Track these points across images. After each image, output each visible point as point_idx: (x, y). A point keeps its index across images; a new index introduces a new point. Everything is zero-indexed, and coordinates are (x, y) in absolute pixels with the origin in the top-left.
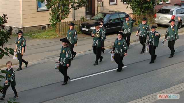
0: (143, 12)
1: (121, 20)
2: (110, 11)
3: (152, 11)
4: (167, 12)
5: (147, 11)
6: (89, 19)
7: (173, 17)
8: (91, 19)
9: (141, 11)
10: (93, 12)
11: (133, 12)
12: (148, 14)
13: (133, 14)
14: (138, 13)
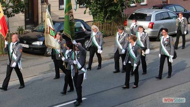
0: (108, 19)
1: (77, 30)
2: (60, 18)
3: (121, 17)
4: (143, 17)
5: (113, 17)
6: (30, 30)
7: (151, 25)
8: (33, 31)
9: (105, 18)
10: (35, 20)
11: (93, 18)
12: (115, 21)
13: (94, 21)
14: (100, 20)
